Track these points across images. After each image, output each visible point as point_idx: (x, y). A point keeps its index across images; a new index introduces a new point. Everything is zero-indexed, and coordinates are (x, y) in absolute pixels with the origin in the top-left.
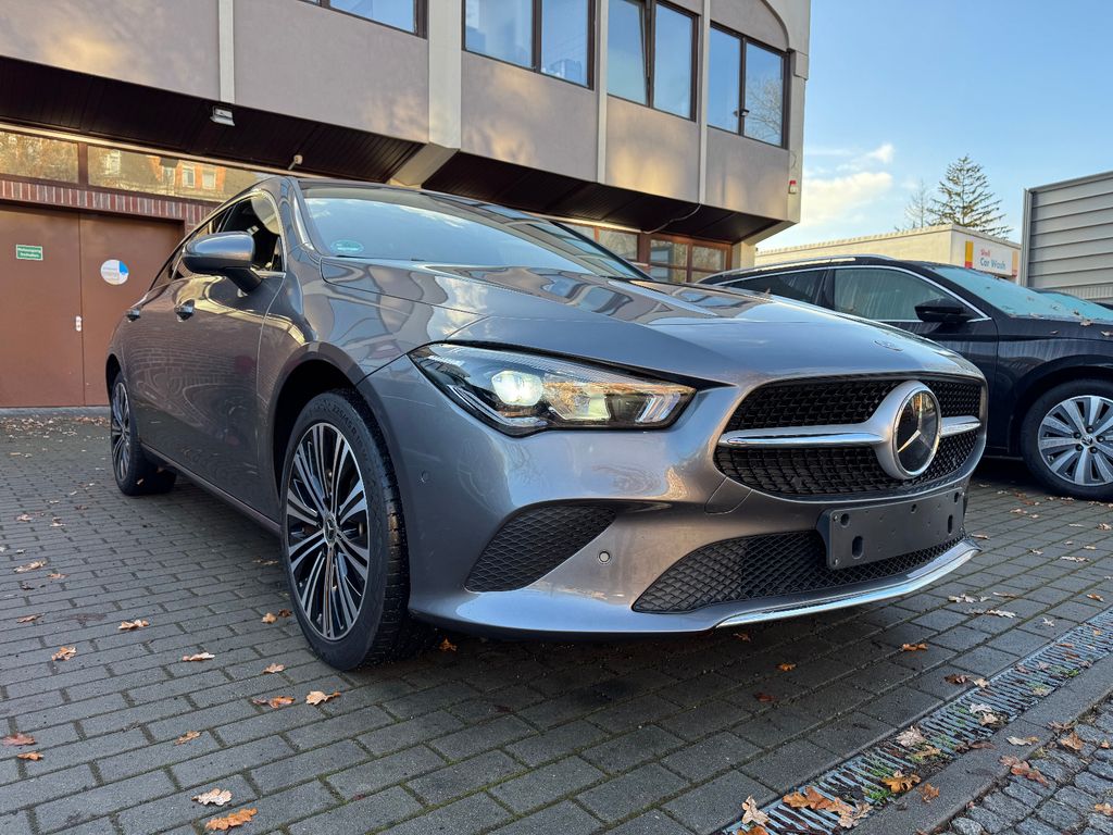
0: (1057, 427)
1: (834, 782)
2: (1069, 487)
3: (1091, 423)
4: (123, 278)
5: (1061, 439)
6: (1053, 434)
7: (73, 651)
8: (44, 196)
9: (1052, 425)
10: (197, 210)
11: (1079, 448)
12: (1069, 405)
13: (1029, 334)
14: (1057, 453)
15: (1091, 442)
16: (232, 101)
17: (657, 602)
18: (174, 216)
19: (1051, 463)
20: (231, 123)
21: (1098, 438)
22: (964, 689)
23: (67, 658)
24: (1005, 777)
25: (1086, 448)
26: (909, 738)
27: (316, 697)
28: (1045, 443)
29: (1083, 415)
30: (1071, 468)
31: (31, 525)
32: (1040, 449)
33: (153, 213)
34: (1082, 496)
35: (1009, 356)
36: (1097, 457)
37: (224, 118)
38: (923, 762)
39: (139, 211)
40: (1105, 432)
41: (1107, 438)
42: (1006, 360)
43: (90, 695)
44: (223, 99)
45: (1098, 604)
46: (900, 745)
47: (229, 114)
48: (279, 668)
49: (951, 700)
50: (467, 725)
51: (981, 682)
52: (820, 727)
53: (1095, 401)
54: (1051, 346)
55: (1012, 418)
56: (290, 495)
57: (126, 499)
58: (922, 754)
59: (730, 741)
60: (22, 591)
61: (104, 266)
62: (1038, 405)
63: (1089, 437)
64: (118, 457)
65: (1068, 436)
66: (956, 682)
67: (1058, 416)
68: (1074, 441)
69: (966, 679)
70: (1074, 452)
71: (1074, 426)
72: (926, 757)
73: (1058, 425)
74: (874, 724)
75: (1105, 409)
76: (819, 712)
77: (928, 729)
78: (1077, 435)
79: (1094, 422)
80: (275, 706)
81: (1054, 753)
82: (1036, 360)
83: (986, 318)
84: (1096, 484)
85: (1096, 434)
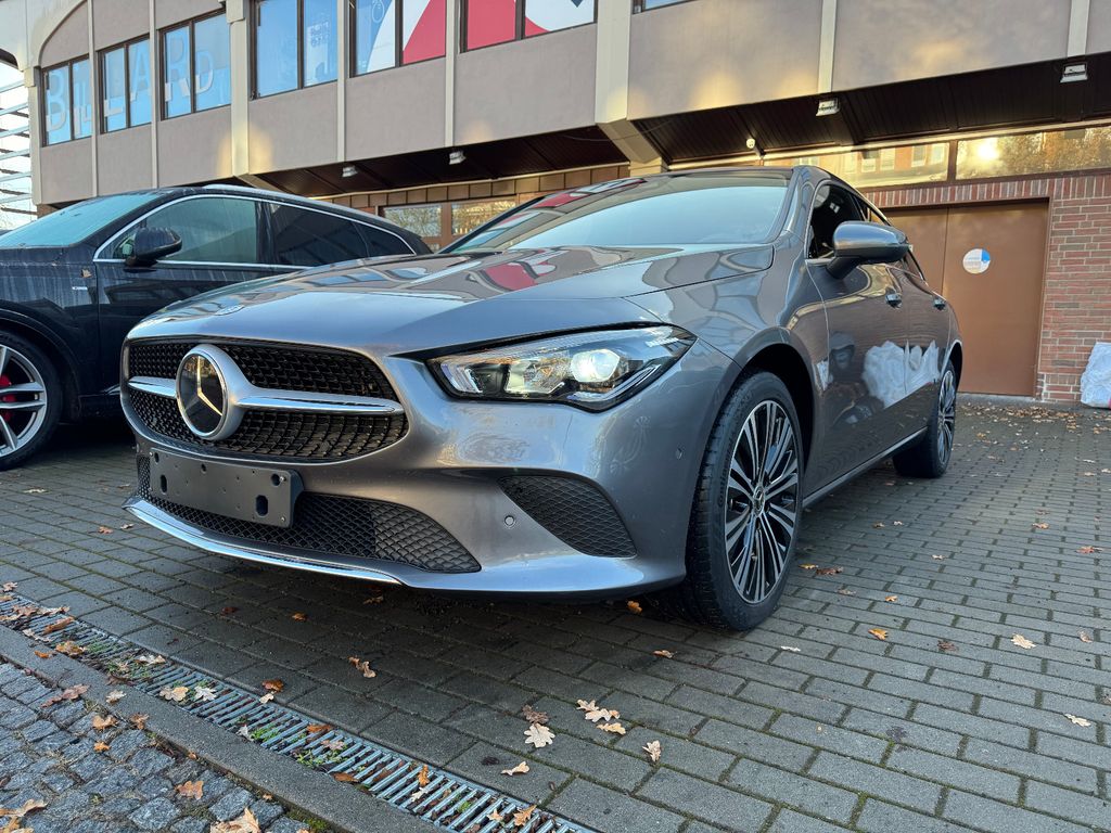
4: (984, 266)
8: (913, 199)
10: (1067, 184)
16: (1082, 52)
18: (1039, 194)
20: (1084, 77)
33: (1016, 196)
37: (1076, 75)
39: (1000, 197)
44: (1071, 54)
47: (1082, 68)
61: (967, 256)
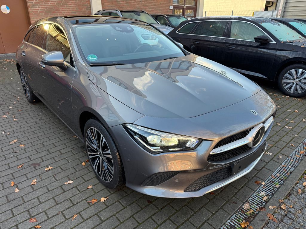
0: (289, 77)
1: (229, 224)
2: (289, 93)
3: (298, 77)
4: (8, 11)
5: (289, 80)
6: (287, 78)
7: (36, 181)
9: (287, 76)
11: (293, 83)
12: (293, 71)
13: (286, 49)
14: (287, 84)
15: (297, 82)
17: (190, 189)
19: (285, 86)
21: (299, 81)
22: (259, 186)
23: (35, 184)
24: (268, 221)
25: (295, 83)
26: (246, 206)
27: (103, 199)
28: (284, 81)
29: (296, 74)
30: (290, 88)
31: (7, 120)
32: (283, 82)
34: (292, 96)
35: (279, 54)
36: (298, 86)
38: (249, 215)
40: (301, 80)
41: (302, 81)
42: (278, 55)
43: (45, 200)
45: (293, 148)
46: (244, 209)
48: (91, 187)
49: (256, 191)
50: (142, 209)
51: (263, 183)
52: (225, 204)
53: (301, 70)
54: (291, 53)
55: (277, 73)
56: (87, 139)
57: (30, 105)
58: (249, 212)
59: (204, 211)
60: (14, 153)
61: (1, 7)
62: (285, 70)
63: (296, 80)
64: (26, 92)
65: (291, 79)
66: (257, 184)
67: (289, 74)
68: (292, 81)
69: (260, 183)
70: (292, 84)
71: (293, 77)
72: (250, 213)
73: (289, 76)
74: (238, 201)
75: (303, 73)
76: (225, 198)
77: (250, 202)
78: (293, 79)
79: (299, 76)
80: (93, 203)
81: (279, 211)
82: (287, 57)
83: (274, 42)
84: (296, 93)
85: (299, 80)
